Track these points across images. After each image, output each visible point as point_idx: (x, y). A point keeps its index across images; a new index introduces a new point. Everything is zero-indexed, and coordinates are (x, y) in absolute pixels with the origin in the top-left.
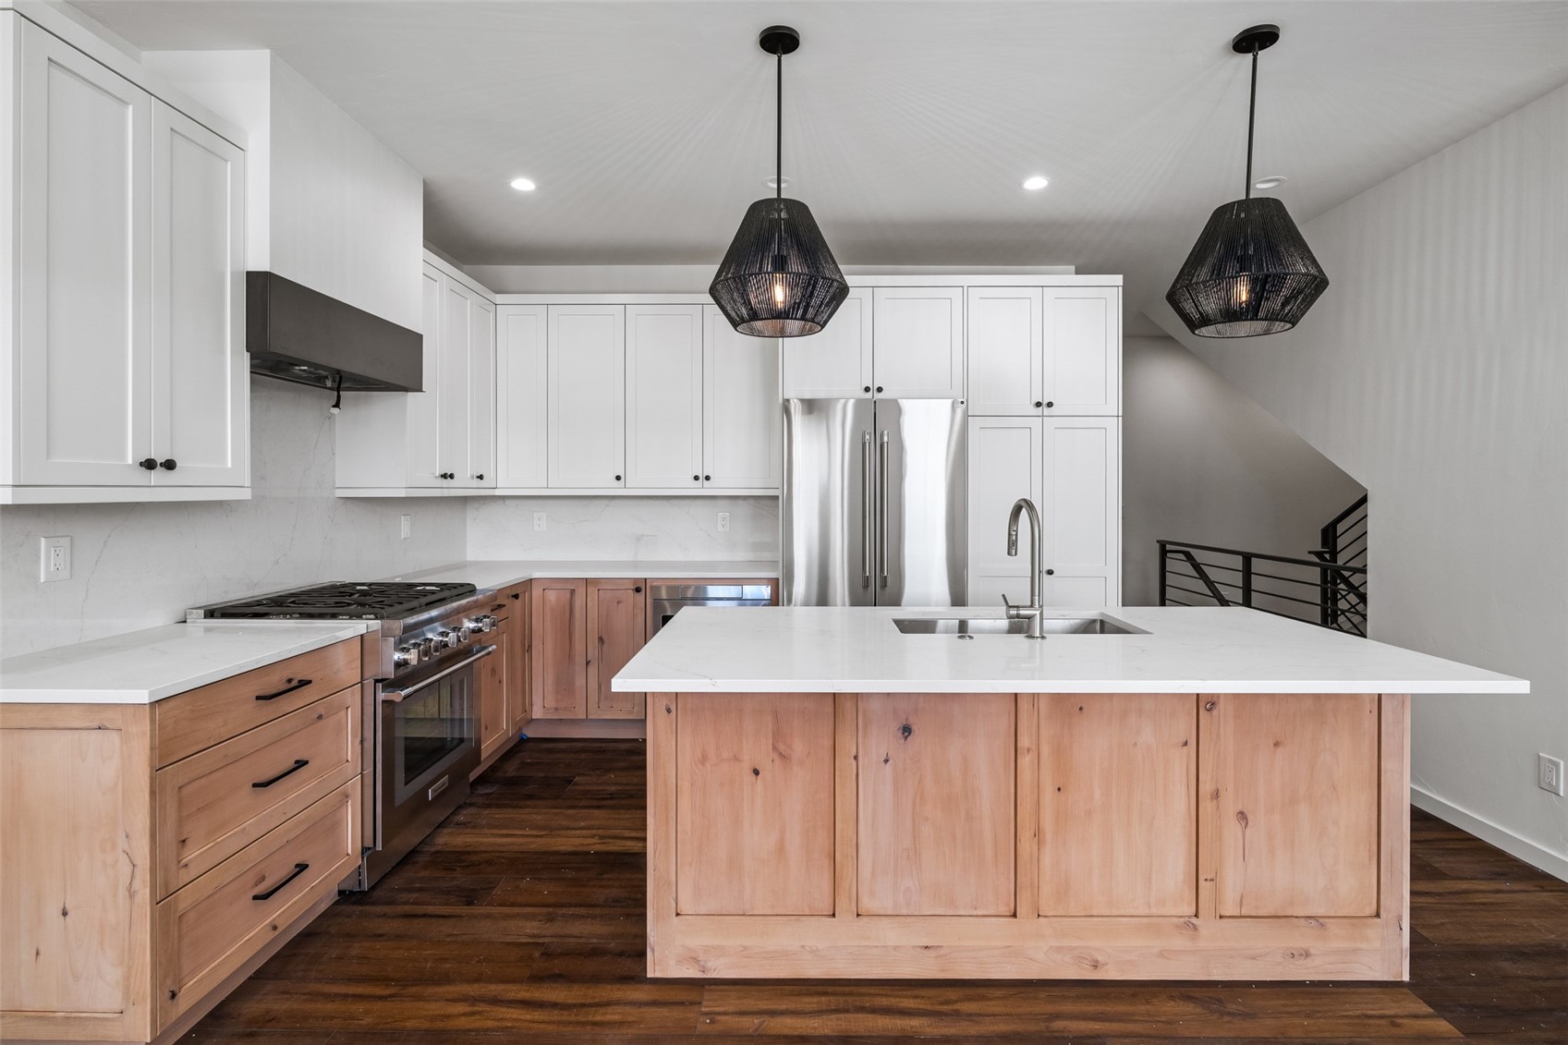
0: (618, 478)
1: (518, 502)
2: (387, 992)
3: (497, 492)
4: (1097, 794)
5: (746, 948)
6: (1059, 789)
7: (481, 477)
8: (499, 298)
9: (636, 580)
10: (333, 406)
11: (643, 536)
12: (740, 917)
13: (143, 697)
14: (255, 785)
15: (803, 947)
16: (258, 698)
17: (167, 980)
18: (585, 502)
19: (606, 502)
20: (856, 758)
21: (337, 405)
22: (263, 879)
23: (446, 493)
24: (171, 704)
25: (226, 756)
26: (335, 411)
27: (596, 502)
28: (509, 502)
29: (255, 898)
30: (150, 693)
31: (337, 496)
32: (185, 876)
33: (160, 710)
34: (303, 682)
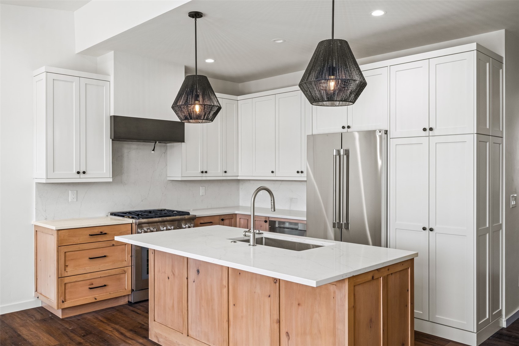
0: (272, 172)
1: (254, 182)
2: (106, 322)
3: (239, 178)
4: (244, 310)
5: (166, 337)
6: (234, 305)
7: (225, 172)
8: (239, 98)
9: (266, 217)
10: (153, 151)
11: (292, 198)
12: (165, 326)
13: (54, 228)
14: (89, 258)
15: (177, 342)
16: (90, 235)
17: (61, 298)
18: (274, 182)
19: (280, 182)
20: (187, 278)
21: (153, 150)
22: (92, 284)
23: (204, 179)
24: (63, 231)
25: (79, 248)
26: (153, 152)
27: (277, 182)
28: (251, 182)
29: (89, 288)
30: (56, 227)
31: (168, 179)
32: (66, 274)
33: (60, 232)
34: (106, 234)
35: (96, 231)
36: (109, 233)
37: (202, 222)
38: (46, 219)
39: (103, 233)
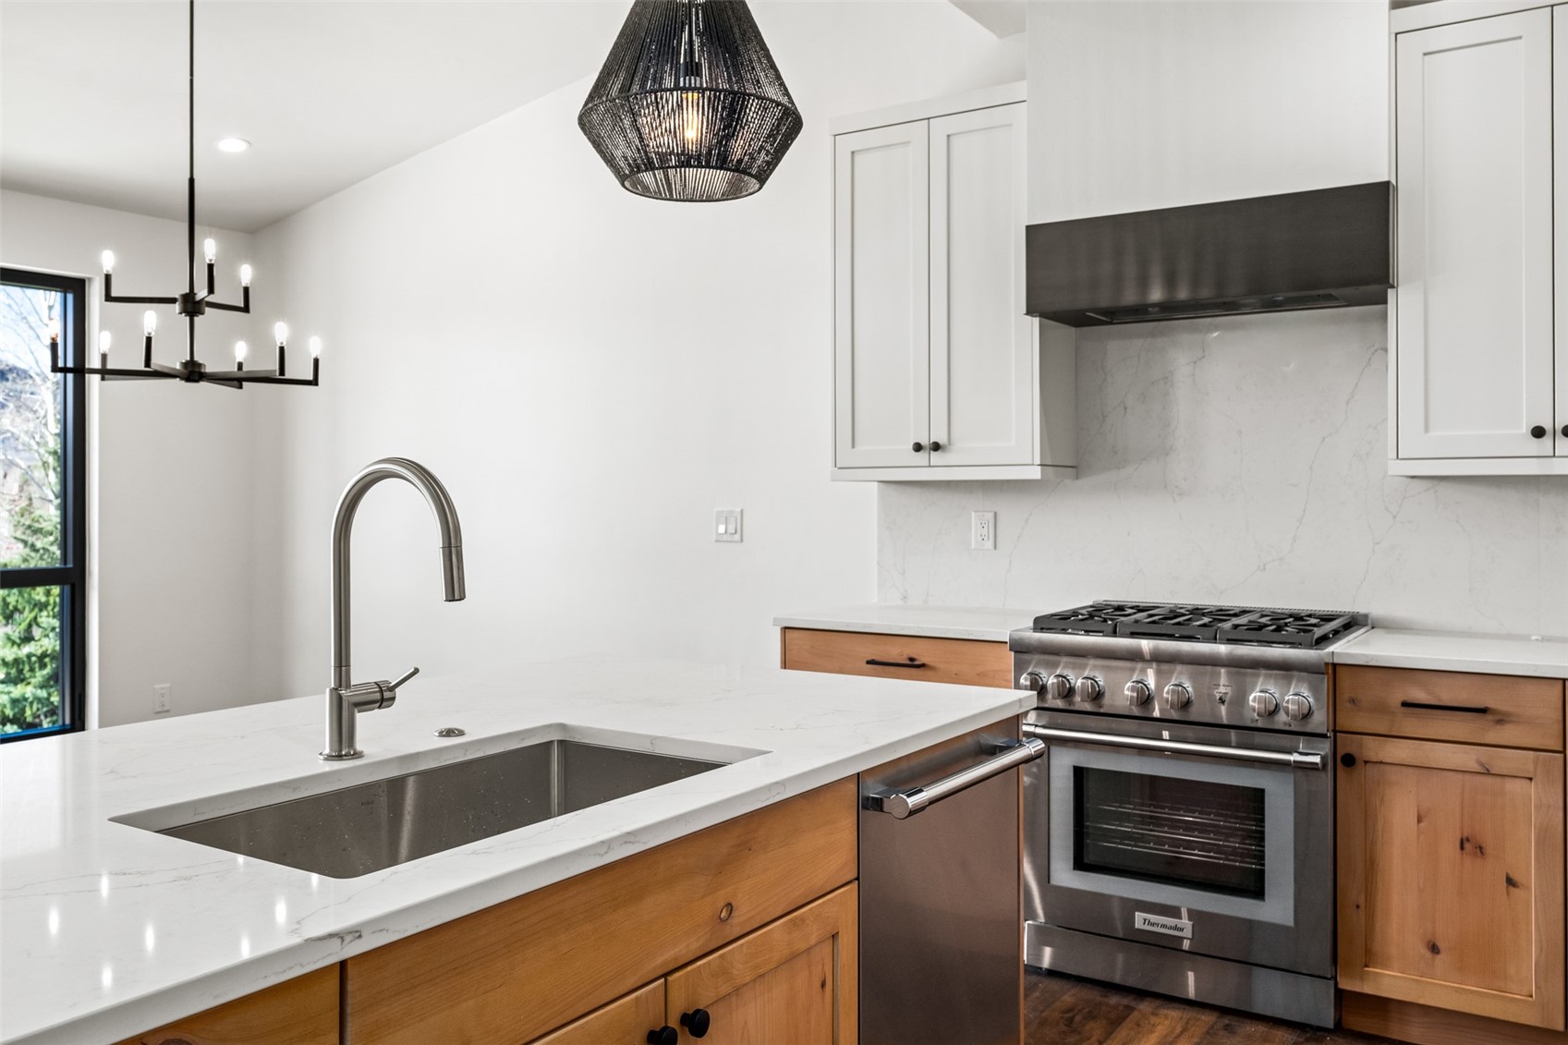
16: (871, 661)
24: (796, 633)
33: (789, 633)
34: (923, 666)
35: (896, 652)
36: (937, 665)
37: (1419, 695)
38: (905, 597)
39: (916, 663)
